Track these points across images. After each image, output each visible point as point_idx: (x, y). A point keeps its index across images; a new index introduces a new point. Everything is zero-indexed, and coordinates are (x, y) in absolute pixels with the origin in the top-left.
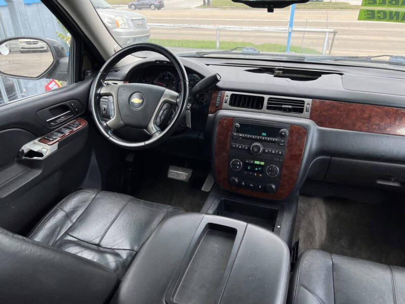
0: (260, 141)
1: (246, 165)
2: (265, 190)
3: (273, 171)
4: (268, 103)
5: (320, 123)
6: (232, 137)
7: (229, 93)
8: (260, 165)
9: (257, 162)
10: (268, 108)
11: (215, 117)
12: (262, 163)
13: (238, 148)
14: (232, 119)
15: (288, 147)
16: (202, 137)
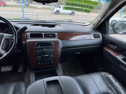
0: (45, 48)
1: (42, 57)
2: (50, 64)
3: (51, 57)
4: (44, 35)
5: (61, 40)
6: (35, 49)
7: (29, 33)
8: (47, 56)
9: (46, 56)
10: (45, 37)
11: (26, 42)
12: (48, 55)
13: (38, 52)
14: (34, 42)
15: (55, 48)
16: (20, 51)
